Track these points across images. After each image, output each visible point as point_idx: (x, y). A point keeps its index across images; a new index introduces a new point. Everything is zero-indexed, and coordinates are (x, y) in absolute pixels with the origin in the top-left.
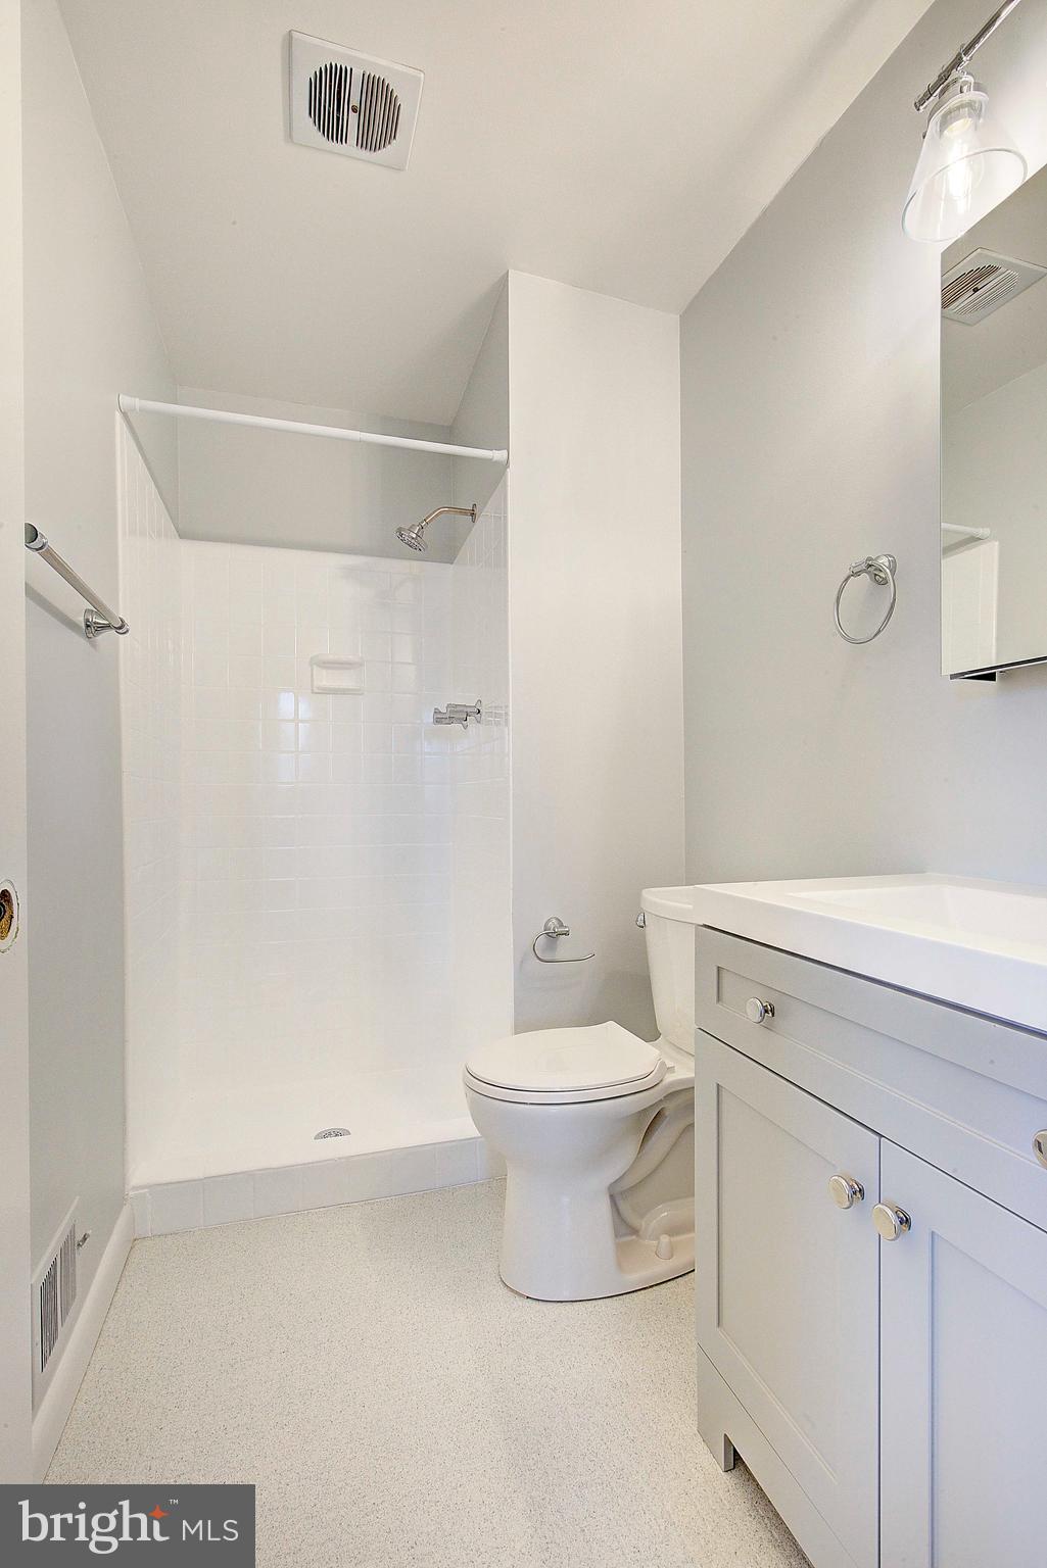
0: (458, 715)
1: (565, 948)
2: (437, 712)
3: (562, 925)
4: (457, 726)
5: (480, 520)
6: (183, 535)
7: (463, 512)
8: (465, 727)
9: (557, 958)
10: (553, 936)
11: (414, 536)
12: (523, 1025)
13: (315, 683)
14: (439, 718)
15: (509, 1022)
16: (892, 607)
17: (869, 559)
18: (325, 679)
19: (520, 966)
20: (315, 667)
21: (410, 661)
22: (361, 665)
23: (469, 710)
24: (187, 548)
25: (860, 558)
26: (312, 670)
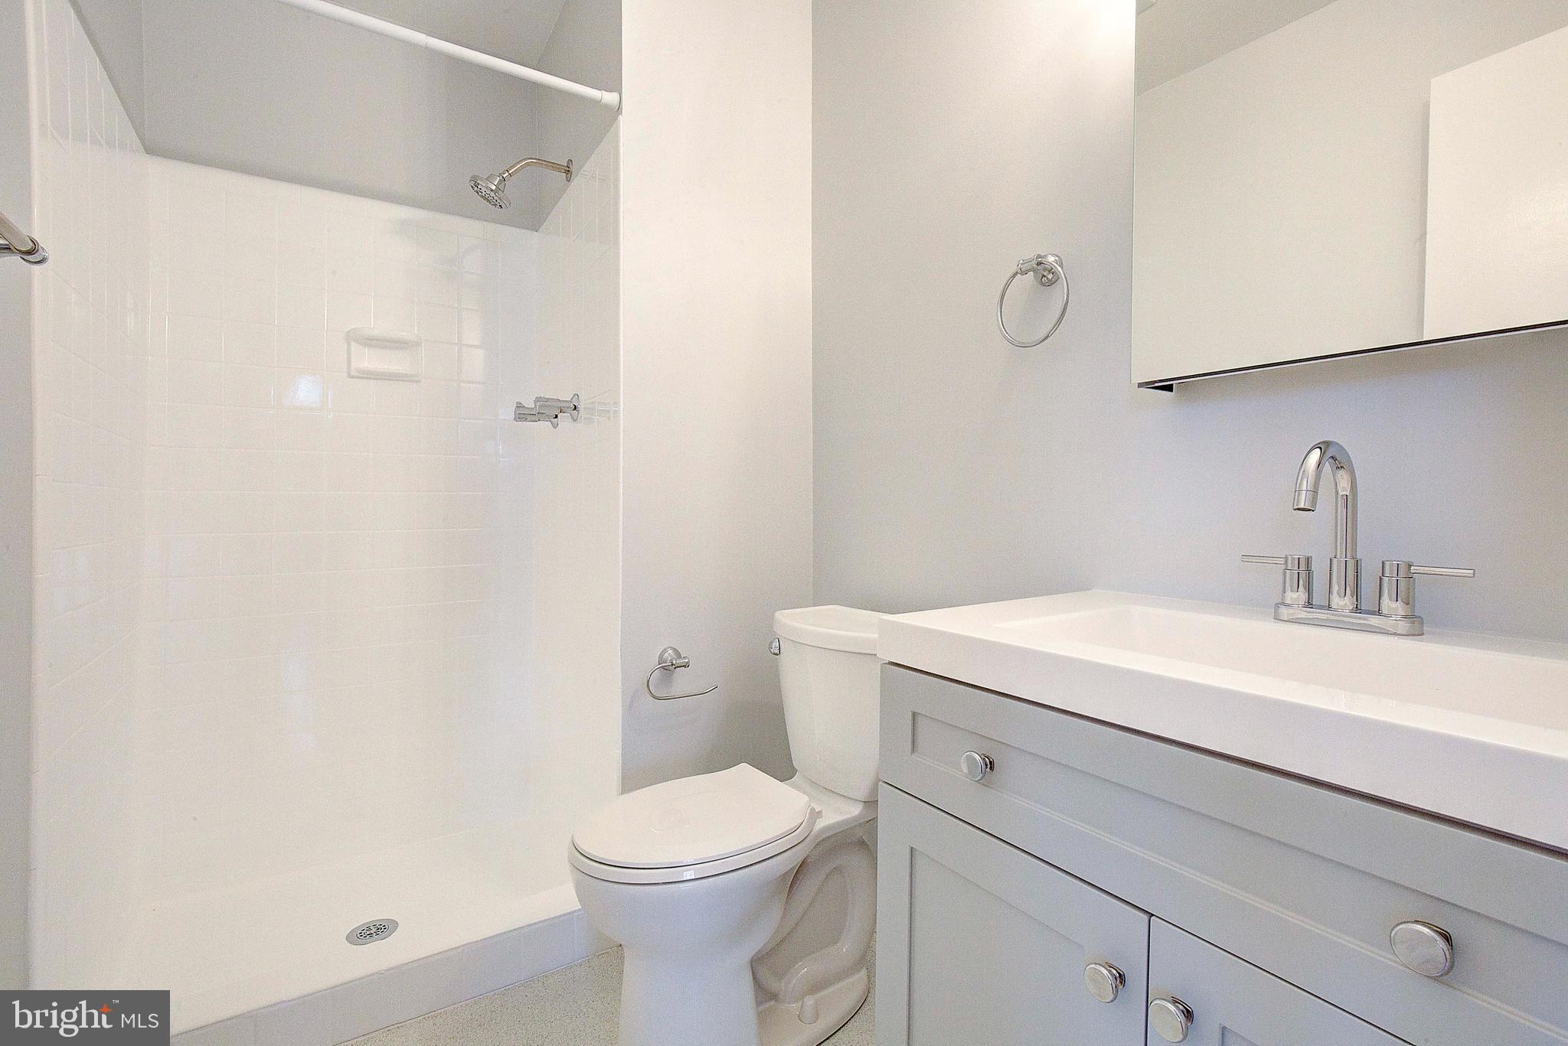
0: (550, 411)
1: (682, 682)
2: (519, 406)
3: (679, 656)
4: (545, 425)
5: (576, 181)
6: (151, 150)
7: (555, 166)
8: (555, 426)
9: (674, 692)
10: (669, 668)
11: (494, 188)
12: (633, 779)
13: (354, 365)
14: (522, 414)
15: (615, 777)
16: (1065, 309)
17: (1039, 256)
18: (369, 360)
19: (630, 707)
20: (353, 344)
21: (477, 343)
22: (418, 344)
23: (563, 404)
24: (158, 170)
25: (1030, 254)
26: (349, 350)
